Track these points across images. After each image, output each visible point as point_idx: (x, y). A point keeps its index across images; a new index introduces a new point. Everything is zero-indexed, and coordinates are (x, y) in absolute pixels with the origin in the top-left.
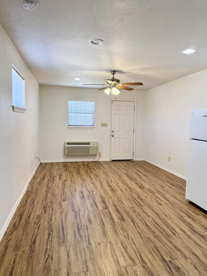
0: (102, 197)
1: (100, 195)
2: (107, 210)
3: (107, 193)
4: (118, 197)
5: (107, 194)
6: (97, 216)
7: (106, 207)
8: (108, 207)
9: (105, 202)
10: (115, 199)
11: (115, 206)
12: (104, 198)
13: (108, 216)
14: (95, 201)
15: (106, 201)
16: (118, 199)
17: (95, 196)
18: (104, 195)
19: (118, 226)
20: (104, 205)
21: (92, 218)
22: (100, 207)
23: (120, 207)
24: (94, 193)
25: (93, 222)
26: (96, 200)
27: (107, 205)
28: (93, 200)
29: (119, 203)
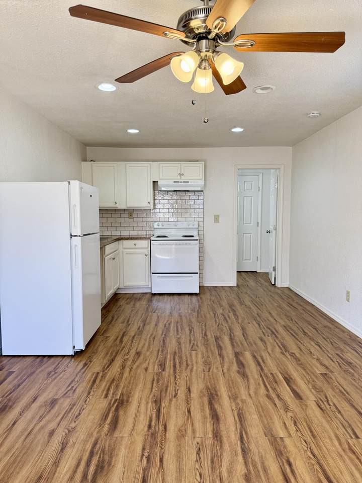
0: (244, 376)
1: (248, 381)
2: (237, 350)
3: (230, 387)
4: (207, 373)
5: (231, 385)
6: (253, 344)
7: (237, 355)
8: (234, 354)
9: (237, 363)
10: (217, 368)
11: (221, 355)
12: (238, 372)
13: (237, 343)
14: (259, 368)
15: (235, 367)
16: (210, 369)
17: (260, 379)
18: (239, 379)
19: (226, 333)
20: (241, 358)
21: (260, 343)
22: (248, 355)
23: (212, 353)
24: (262, 391)
25: (258, 339)
26: (257, 370)
27: (234, 359)
28: (262, 369)
29: (211, 359)
